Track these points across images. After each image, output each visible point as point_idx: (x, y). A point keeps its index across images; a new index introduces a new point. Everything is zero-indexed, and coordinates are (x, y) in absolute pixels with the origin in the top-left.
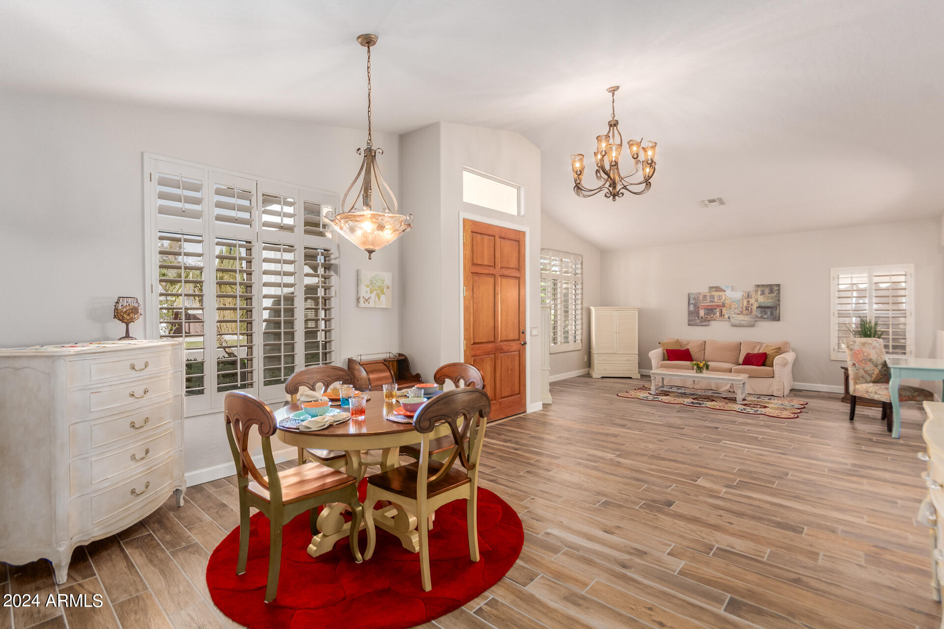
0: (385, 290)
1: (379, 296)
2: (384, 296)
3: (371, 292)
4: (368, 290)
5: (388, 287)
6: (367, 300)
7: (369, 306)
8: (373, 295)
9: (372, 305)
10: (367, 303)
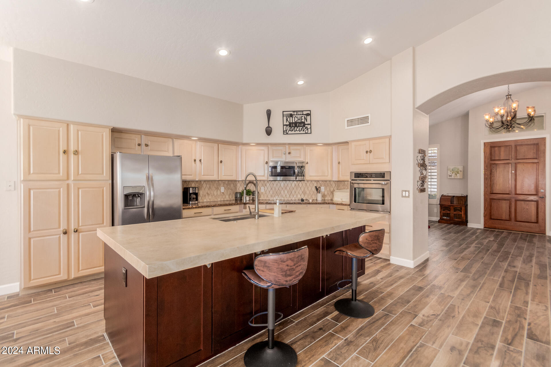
0: (459, 172)
1: (456, 175)
2: (459, 174)
3: (452, 173)
4: (451, 172)
5: (461, 171)
6: (450, 176)
7: (451, 178)
8: (453, 175)
9: (453, 177)
10: (450, 177)
